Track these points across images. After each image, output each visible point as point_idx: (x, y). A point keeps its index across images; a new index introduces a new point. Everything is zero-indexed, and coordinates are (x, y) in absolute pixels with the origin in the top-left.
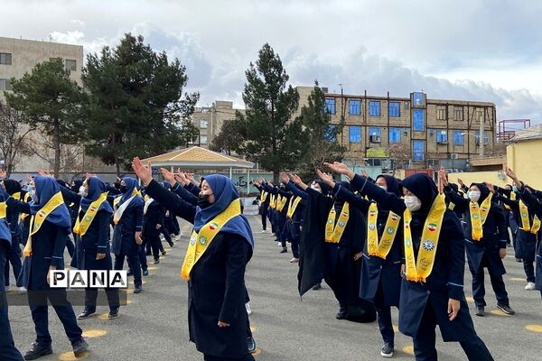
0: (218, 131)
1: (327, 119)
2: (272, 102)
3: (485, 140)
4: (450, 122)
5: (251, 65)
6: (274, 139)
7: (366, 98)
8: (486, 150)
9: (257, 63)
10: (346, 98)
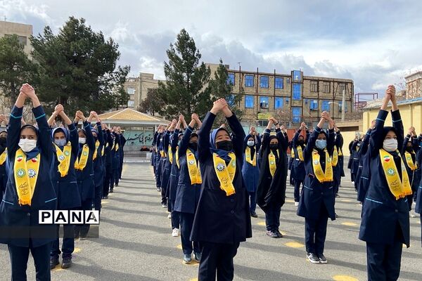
0: (144, 97)
1: (230, 89)
2: (188, 75)
3: (346, 108)
4: (321, 94)
5: (171, 45)
6: (189, 104)
7: (258, 74)
8: (346, 115)
9: (176, 44)
10: (243, 73)
